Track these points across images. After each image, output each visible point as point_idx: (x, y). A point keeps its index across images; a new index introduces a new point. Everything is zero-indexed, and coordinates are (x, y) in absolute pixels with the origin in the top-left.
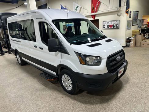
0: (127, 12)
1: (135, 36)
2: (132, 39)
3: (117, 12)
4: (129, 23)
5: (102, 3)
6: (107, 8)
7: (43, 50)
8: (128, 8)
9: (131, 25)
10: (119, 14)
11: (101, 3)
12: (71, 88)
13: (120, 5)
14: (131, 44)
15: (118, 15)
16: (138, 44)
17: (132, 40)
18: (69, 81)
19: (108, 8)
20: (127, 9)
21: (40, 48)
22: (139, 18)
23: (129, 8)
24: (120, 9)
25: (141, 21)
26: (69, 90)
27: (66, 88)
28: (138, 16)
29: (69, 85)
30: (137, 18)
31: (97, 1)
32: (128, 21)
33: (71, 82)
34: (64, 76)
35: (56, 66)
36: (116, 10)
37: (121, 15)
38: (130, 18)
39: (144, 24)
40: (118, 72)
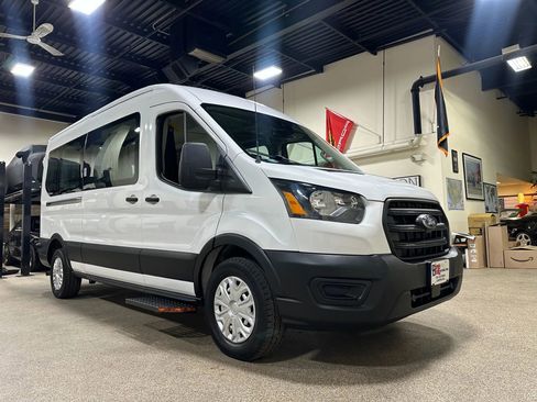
0: (443, 145)
1: (482, 232)
2: (472, 238)
3: (411, 151)
4: (456, 188)
5: (359, 128)
6: (375, 140)
7: (157, 204)
8: (443, 131)
9: (460, 197)
10: (418, 157)
11: (357, 126)
12: (248, 330)
13: (418, 130)
14: (470, 259)
15: (414, 160)
16: (495, 258)
17: (473, 241)
18: (242, 299)
19: (381, 140)
20: (440, 136)
21: (148, 200)
22: (486, 178)
23: (447, 132)
24: (419, 141)
25: (493, 191)
26: (241, 340)
27: (230, 337)
28: (479, 173)
29: (243, 320)
30: (480, 180)
31: (344, 120)
32: (449, 180)
33: (250, 301)
34: (225, 285)
35: (198, 251)
36: (407, 144)
37: (423, 160)
38: (456, 171)
39: (506, 207)
40: (428, 266)
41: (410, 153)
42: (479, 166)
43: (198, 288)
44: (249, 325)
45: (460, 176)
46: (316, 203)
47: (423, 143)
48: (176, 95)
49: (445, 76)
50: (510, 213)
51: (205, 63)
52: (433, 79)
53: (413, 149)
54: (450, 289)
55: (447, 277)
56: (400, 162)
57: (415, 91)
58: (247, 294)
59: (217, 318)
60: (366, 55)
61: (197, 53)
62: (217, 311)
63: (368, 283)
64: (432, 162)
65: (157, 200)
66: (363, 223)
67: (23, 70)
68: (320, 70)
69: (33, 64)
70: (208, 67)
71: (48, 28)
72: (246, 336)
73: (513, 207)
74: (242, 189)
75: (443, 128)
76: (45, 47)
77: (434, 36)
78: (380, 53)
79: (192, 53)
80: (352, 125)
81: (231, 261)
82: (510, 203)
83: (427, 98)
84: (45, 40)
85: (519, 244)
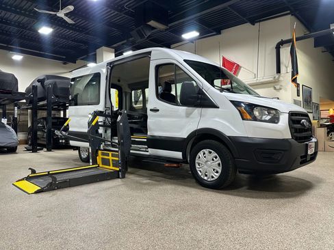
0: (294, 80)
3: (274, 84)
5: (242, 69)
6: (252, 76)
7: (158, 113)
8: (295, 73)
10: (278, 87)
11: (241, 67)
12: (217, 174)
13: (279, 71)
15: (275, 88)
18: (213, 160)
19: (256, 76)
20: (293, 75)
21: (152, 110)
22: (314, 100)
23: (297, 73)
24: (279, 77)
25: (317, 107)
26: (212, 179)
27: (206, 178)
28: (310, 96)
29: (214, 170)
30: (311, 101)
31: (233, 64)
32: (295, 100)
33: (218, 161)
34: (202, 154)
35: (185, 136)
36: (272, 79)
37: (280, 89)
38: (298, 95)
39: (322, 116)
40: (307, 145)
41: (273, 85)
42: (311, 92)
43: (184, 155)
44: (217, 172)
45: (300, 99)
46: (256, 113)
47: (281, 79)
48: (168, 54)
49: (297, 39)
50: (326, 120)
51: (153, 28)
52: (290, 41)
53: (275, 82)
54: (313, 157)
55: (314, 151)
56: (266, 89)
57: (278, 48)
58: (216, 157)
59: (197, 169)
60: (248, 25)
61: (152, 23)
62: (197, 166)
63: (283, 152)
64: (286, 90)
65: (158, 110)
66: (279, 123)
67: (45, 31)
68: (219, 33)
69: (51, 27)
70: (155, 30)
71: (71, 8)
72: (216, 178)
73: (326, 117)
74: (213, 106)
75: (295, 71)
76: (66, 19)
77: (290, 15)
78: (257, 25)
79: (148, 23)
80: (238, 67)
81: (206, 141)
82: (324, 114)
83: (285, 52)
84: (66, 15)
85: (331, 138)
